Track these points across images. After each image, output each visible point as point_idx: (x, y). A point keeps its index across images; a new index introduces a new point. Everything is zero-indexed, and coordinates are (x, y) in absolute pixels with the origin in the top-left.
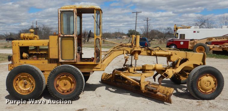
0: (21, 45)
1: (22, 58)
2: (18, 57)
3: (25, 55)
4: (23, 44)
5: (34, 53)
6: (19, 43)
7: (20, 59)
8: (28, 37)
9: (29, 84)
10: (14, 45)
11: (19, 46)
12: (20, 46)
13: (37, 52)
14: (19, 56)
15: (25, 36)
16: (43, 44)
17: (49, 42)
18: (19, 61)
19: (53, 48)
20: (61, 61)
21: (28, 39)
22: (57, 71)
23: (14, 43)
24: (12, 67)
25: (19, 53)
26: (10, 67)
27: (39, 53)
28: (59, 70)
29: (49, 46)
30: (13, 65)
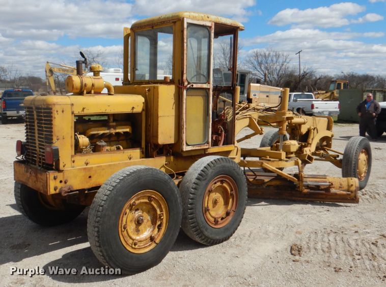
0: (78, 111)
1: (78, 149)
2: (70, 147)
3: (84, 140)
4: (84, 109)
5: (101, 132)
6: (72, 105)
7: (73, 153)
8: (93, 85)
9: (148, 220)
10: (60, 112)
11: (73, 113)
12: (76, 112)
13: (109, 129)
14: (72, 146)
15: (85, 84)
16: (133, 108)
17: (158, 102)
18: (73, 160)
19: (165, 116)
20: (186, 148)
21: (93, 92)
22: (209, 174)
23: (60, 105)
24: (58, 181)
25: (72, 137)
26: (54, 181)
27: (113, 131)
28: (214, 169)
29: (158, 111)
30: (61, 174)
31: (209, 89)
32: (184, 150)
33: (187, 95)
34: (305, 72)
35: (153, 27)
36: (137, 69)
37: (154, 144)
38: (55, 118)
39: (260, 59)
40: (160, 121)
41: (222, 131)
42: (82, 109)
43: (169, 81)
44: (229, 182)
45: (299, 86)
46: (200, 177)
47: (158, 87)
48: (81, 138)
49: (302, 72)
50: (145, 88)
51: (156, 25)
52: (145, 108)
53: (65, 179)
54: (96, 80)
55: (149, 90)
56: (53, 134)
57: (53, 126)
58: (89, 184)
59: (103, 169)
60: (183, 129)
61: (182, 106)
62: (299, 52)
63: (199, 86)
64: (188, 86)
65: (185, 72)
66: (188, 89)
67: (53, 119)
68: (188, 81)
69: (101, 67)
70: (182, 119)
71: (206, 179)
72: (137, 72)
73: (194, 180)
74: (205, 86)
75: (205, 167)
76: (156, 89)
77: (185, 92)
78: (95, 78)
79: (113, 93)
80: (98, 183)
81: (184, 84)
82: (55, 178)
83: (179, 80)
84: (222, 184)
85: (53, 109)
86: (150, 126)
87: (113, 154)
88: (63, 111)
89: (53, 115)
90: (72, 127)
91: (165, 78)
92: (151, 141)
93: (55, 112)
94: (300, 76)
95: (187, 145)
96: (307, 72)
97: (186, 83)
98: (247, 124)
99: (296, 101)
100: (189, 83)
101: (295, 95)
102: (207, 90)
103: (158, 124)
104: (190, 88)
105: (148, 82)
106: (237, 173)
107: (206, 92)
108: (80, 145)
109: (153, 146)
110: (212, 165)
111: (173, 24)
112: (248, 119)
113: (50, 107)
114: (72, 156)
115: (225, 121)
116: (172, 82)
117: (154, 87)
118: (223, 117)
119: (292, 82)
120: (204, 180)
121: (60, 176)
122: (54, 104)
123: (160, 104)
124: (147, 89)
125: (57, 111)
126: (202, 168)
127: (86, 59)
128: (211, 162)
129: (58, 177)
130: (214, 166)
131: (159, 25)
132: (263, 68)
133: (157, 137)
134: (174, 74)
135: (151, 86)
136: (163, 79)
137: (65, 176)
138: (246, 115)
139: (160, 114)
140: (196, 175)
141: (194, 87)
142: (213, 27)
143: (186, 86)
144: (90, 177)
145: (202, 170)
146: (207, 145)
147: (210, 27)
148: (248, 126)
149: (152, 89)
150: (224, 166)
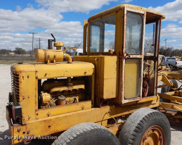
1: (41, 104)
2: (34, 105)
3: (46, 97)
6: (36, 71)
7: (37, 108)
8: (55, 56)
10: (26, 78)
11: (37, 78)
14: (36, 103)
15: (48, 56)
16: (85, 72)
17: (104, 69)
18: (36, 113)
19: (109, 79)
20: (124, 102)
21: (55, 61)
22: (145, 126)
23: (26, 72)
24: (21, 132)
25: (36, 96)
26: (18, 133)
27: (71, 89)
28: (148, 123)
29: (104, 75)
30: (25, 127)
31: (141, 59)
32: (123, 103)
33: (125, 63)
34: (168, 48)
35: (101, 17)
36: (91, 46)
37: (100, 98)
38: (21, 82)
39: (148, 43)
40: (105, 82)
41: (146, 85)
42: (45, 75)
43: (112, 53)
44: (159, 130)
45: (165, 54)
46: (137, 129)
47: (104, 57)
48: (45, 95)
49: (167, 48)
50: (95, 58)
51: (104, 16)
52: (94, 73)
53: (28, 130)
54: (57, 53)
55: (97, 60)
56: (20, 95)
57: (19, 89)
58: (49, 132)
59: (60, 120)
60: (122, 87)
61: (122, 71)
62: (166, 40)
63: (134, 56)
64: (127, 57)
65: (124, 47)
66: (126, 59)
67: (19, 83)
68: (126, 53)
69: (61, 43)
70: (122, 80)
71: (142, 131)
72: (91, 47)
73: (132, 132)
74: (138, 56)
75: (141, 121)
76: (103, 59)
77: (124, 61)
78: (56, 51)
79: (70, 62)
80: (56, 131)
81: (123, 56)
82: (18, 131)
83: (120, 53)
84: (153, 132)
85: (20, 76)
86: (98, 85)
87: (69, 106)
88: (28, 77)
89: (19, 80)
90: (36, 89)
91: (110, 51)
92: (99, 96)
93: (22, 78)
94: (166, 50)
95: (125, 99)
96: (169, 48)
97: (125, 55)
98: (161, 79)
99: (168, 60)
100: (127, 55)
101: (167, 58)
102: (140, 59)
103: (103, 85)
104: (128, 58)
105: (97, 54)
106: (165, 123)
107: (139, 60)
108: (43, 101)
109: (99, 99)
110: (147, 119)
111: (116, 13)
112: (162, 76)
113: (18, 74)
114: (36, 111)
115: (149, 79)
116: (114, 54)
117: (101, 58)
118: (148, 76)
119: (162, 52)
120: (140, 132)
121: (23, 129)
122: (21, 72)
123: (105, 70)
124: (96, 59)
125: (23, 77)
126: (138, 122)
127: (55, 39)
128: (146, 116)
129: (22, 130)
130: (148, 120)
131: (106, 15)
132: (149, 47)
133: (102, 93)
134: (115, 48)
135: (99, 57)
136: (108, 51)
137: (28, 128)
138: (160, 74)
139: (105, 77)
140: (134, 128)
141: (131, 57)
142: (145, 15)
143: (125, 57)
144: (49, 126)
145: (138, 124)
146: (139, 98)
147: (143, 15)
148: (161, 80)
149: (100, 59)
150: (155, 119)
